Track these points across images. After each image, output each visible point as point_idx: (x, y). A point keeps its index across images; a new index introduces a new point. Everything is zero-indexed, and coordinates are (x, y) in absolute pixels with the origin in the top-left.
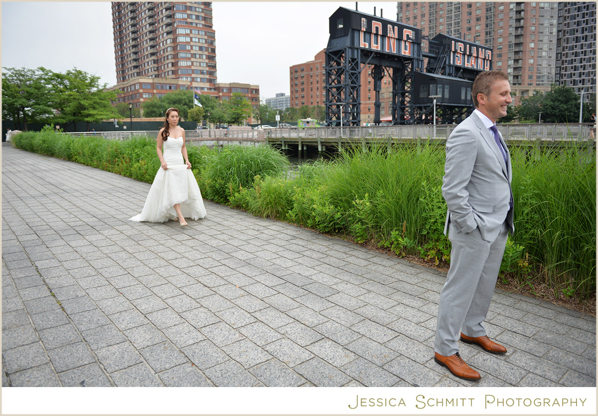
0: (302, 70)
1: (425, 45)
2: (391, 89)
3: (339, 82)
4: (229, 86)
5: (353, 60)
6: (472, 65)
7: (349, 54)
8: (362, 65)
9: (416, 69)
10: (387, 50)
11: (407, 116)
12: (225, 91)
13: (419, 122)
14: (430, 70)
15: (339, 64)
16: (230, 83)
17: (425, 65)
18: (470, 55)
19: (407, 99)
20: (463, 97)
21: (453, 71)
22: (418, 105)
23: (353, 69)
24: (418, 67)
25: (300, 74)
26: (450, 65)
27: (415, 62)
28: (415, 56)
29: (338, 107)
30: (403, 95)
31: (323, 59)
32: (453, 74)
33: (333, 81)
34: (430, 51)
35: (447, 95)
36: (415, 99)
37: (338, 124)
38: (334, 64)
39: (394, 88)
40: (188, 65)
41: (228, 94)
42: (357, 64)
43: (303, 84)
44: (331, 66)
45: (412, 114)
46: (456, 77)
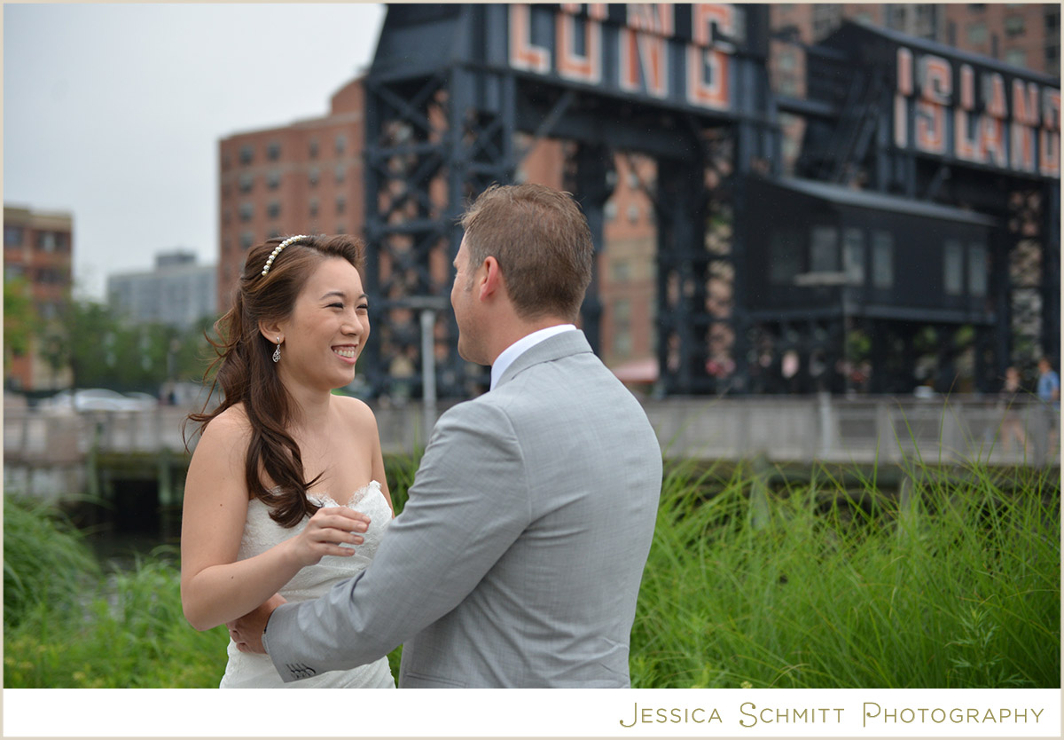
0: (274, 155)
1: (788, 66)
2: (650, 247)
3: (424, 210)
5: (484, 119)
6: (988, 153)
7: (463, 94)
8: (520, 141)
9: (750, 162)
10: (626, 84)
11: (721, 361)
13: (772, 385)
14: (811, 167)
15: (421, 133)
17: (791, 149)
18: (978, 111)
19: (719, 290)
20: (953, 283)
21: (906, 173)
22: (768, 315)
23: (482, 156)
24: (760, 153)
25: (261, 170)
26: (893, 151)
27: (748, 136)
28: (748, 110)
29: (416, 315)
30: (701, 272)
31: (355, 115)
32: (911, 185)
33: (398, 204)
34: (813, 91)
35: (884, 274)
36: (750, 289)
37: (417, 393)
38: (401, 132)
39: (663, 240)
42: (499, 138)
43: (274, 212)
44: (388, 142)
45: (738, 353)
46: (921, 195)
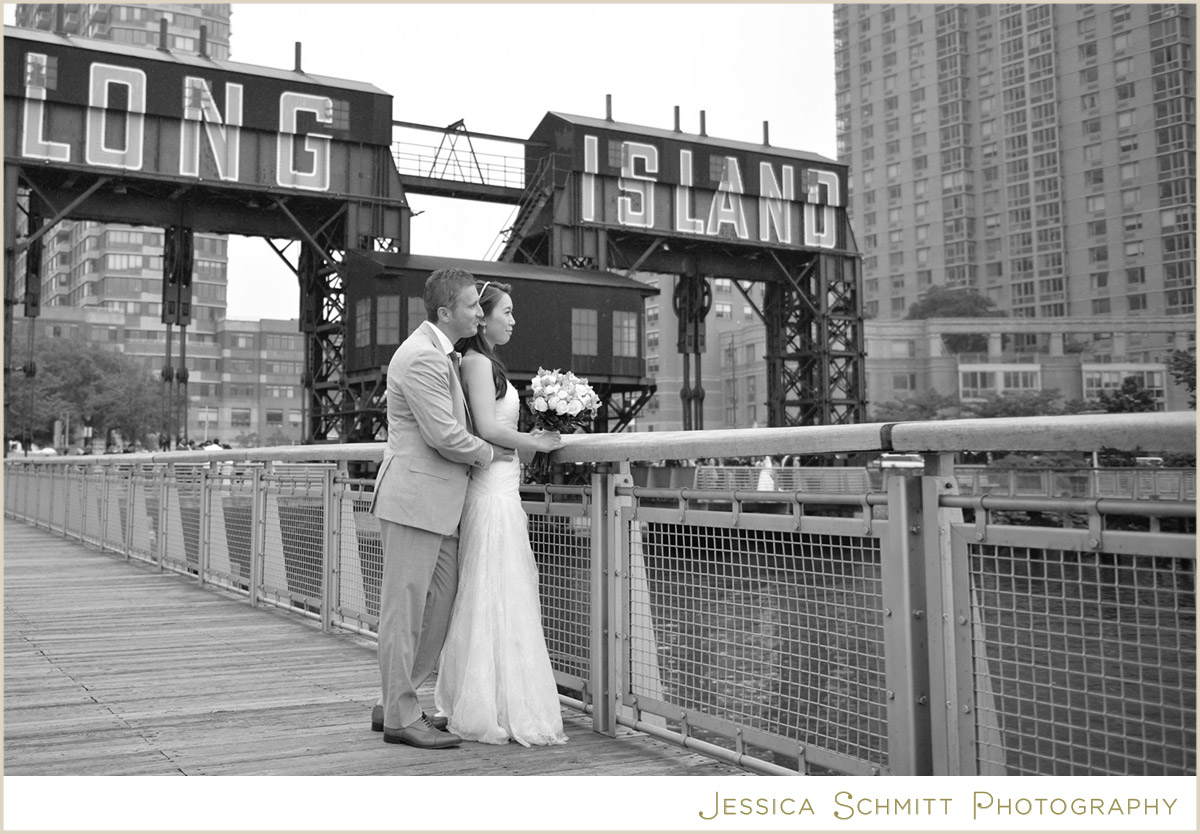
4: (256, 329)
12: (242, 343)
16: (262, 321)
18: (707, 189)
27: (356, 215)
28: (360, 191)
40: (132, 265)
41: (250, 355)
